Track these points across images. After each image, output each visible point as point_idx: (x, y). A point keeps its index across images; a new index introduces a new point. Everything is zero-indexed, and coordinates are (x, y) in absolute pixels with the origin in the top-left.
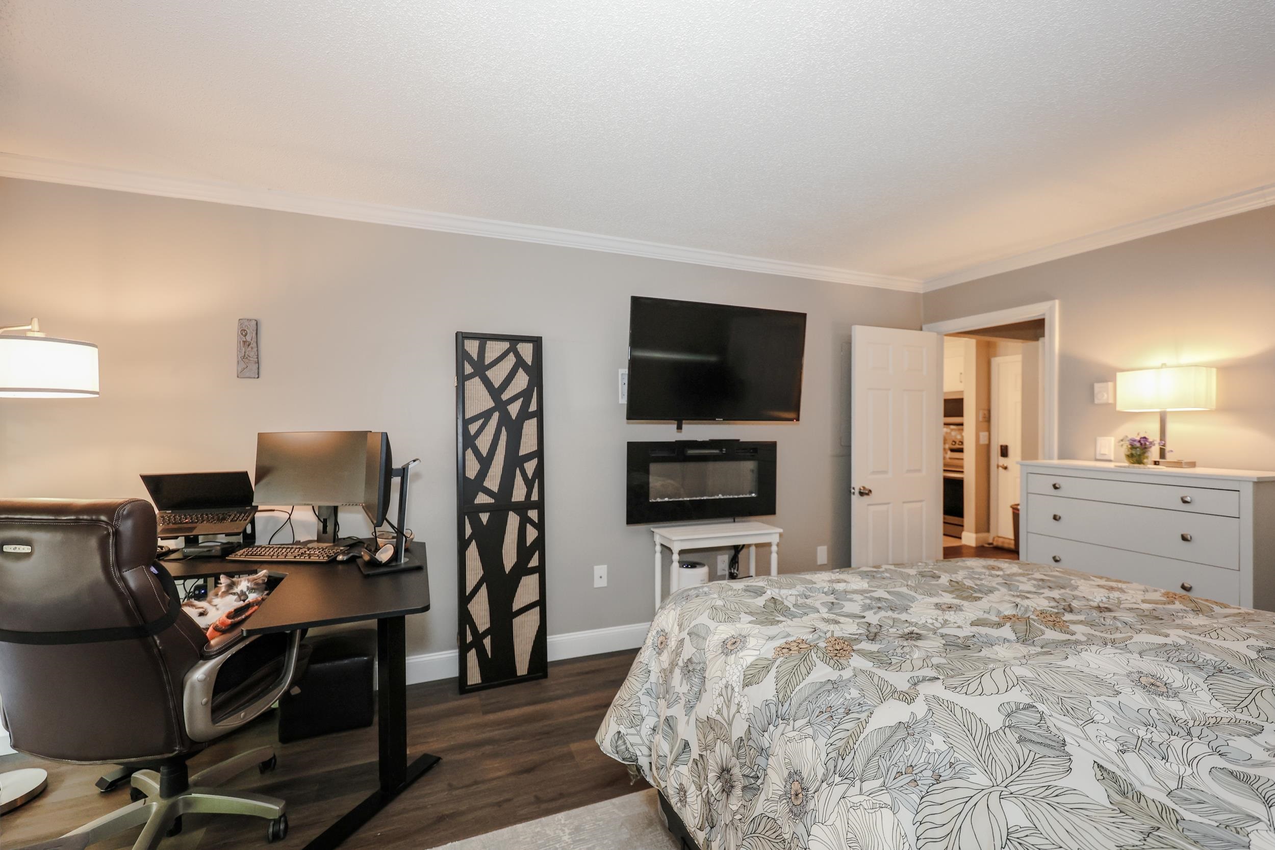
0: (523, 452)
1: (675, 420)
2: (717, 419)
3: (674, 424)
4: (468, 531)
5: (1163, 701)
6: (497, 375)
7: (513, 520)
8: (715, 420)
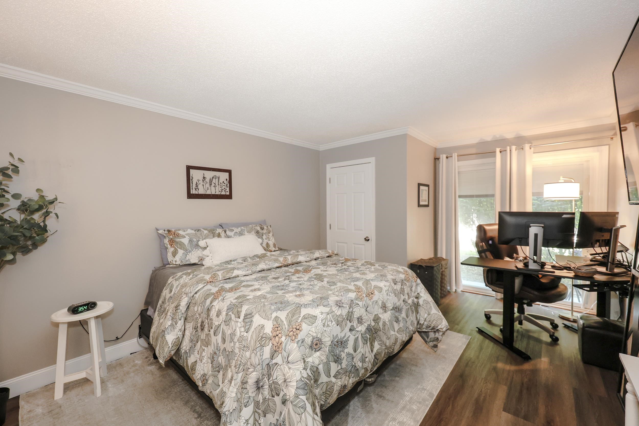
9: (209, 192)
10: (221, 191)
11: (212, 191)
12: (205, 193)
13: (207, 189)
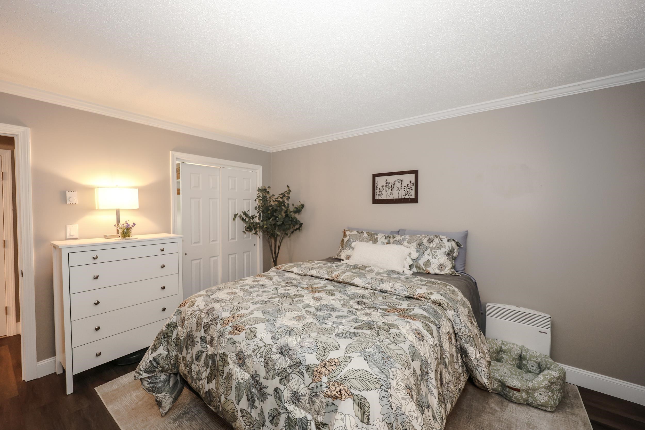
9: (391, 197)
10: (405, 195)
11: (396, 196)
12: (388, 198)
13: (390, 194)
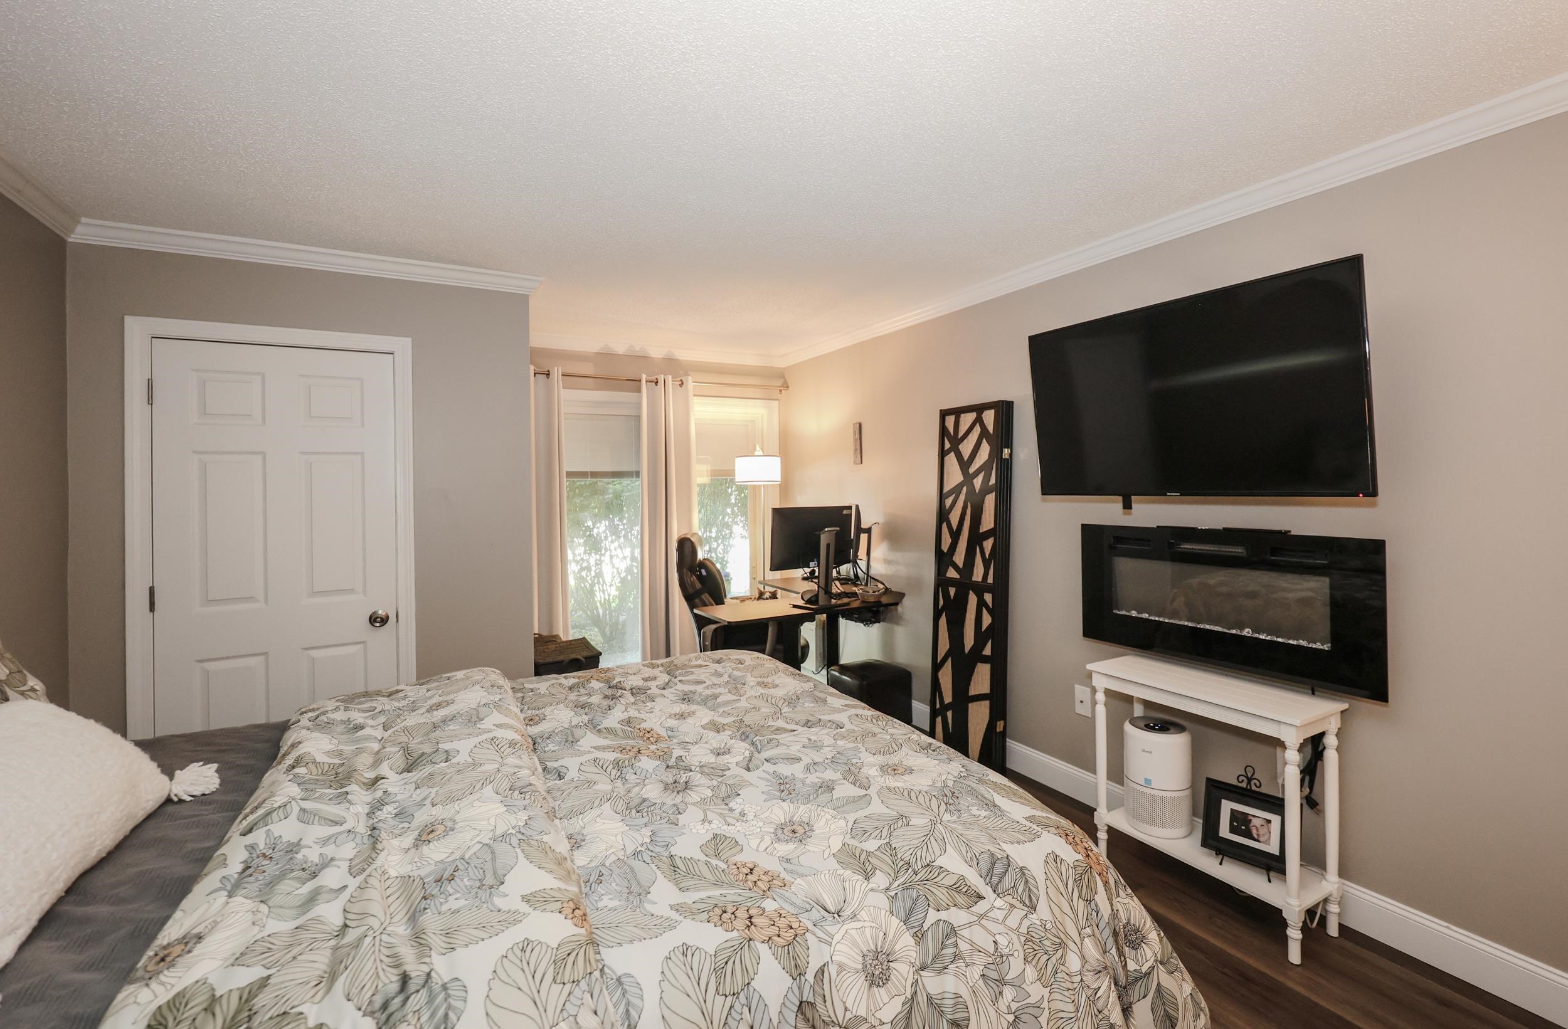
0: (983, 529)
1: (1119, 495)
2: (1168, 494)
3: (1117, 502)
4: (941, 603)
5: (414, 835)
6: (966, 448)
7: (973, 599)
8: (1166, 495)
